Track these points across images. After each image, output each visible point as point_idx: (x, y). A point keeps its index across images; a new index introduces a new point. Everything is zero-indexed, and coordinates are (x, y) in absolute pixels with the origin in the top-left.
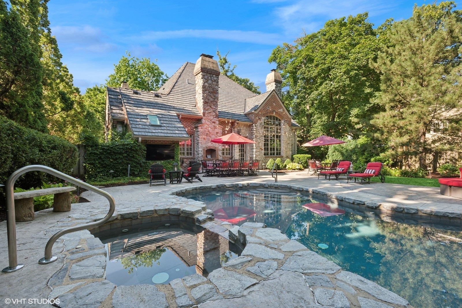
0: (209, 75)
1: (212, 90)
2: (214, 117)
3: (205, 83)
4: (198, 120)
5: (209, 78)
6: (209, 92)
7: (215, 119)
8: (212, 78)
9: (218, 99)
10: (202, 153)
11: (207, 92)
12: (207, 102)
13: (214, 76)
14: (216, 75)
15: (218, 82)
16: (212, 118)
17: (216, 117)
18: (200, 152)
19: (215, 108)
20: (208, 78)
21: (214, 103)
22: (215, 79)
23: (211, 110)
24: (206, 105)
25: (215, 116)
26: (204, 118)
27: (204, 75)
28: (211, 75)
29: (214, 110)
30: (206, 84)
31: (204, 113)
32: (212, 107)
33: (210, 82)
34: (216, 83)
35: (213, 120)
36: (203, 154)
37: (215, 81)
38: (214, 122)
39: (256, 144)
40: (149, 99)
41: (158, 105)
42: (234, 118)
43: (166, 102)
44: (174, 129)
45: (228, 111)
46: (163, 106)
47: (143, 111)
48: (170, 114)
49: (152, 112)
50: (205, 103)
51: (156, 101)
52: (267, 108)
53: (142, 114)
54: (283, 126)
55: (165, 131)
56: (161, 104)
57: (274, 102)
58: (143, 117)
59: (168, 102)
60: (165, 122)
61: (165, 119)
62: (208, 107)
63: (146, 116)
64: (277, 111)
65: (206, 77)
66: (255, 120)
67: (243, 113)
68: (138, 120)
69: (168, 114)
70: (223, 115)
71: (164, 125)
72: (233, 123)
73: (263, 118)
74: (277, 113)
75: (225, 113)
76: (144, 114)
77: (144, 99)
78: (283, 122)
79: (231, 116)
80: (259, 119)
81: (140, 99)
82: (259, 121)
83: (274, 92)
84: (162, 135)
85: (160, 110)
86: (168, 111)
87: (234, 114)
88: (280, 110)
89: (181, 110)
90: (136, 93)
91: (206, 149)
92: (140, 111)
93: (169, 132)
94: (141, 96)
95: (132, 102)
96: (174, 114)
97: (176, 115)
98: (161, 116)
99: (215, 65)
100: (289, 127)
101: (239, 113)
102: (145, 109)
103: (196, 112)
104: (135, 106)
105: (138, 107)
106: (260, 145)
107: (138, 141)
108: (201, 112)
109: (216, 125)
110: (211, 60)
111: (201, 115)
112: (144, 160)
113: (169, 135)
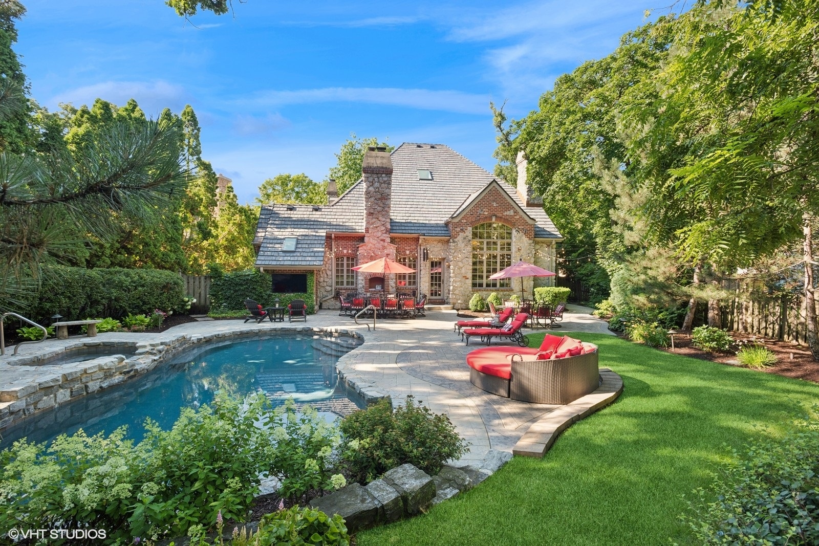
0: (375, 176)
1: (379, 196)
3: (369, 187)
4: (361, 239)
5: (376, 179)
6: (376, 199)
7: (384, 235)
8: (381, 179)
9: (389, 207)
10: (363, 282)
11: (372, 199)
12: (372, 213)
13: (383, 175)
14: (387, 174)
15: (389, 184)
16: (379, 234)
18: (360, 282)
19: (383, 220)
20: (374, 179)
21: (384, 213)
22: (385, 179)
23: (378, 223)
24: (371, 217)
25: (384, 232)
26: (367, 235)
27: (369, 177)
28: (379, 175)
29: (382, 223)
30: (371, 189)
31: (367, 230)
32: (380, 218)
33: (377, 185)
34: (386, 185)
35: (382, 238)
36: (363, 284)
37: (385, 182)
38: (383, 240)
39: (454, 270)
40: (302, 216)
41: (309, 223)
42: (419, 232)
43: (324, 216)
44: (309, 254)
45: (416, 221)
46: (315, 223)
47: (284, 233)
48: (317, 234)
49: (295, 233)
50: (370, 214)
51: (311, 216)
52: (479, 211)
53: (280, 237)
54: (514, 239)
55: (296, 258)
56: (314, 221)
57: (494, 201)
58: (279, 241)
59: (327, 217)
60: (304, 246)
61: (305, 242)
62: (374, 220)
63: (284, 239)
64: (500, 215)
65: (371, 179)
66: (453, 233)
67: (443, 222)
68: (271, 246)
69: (314, 234)
70: (403, 228)
71: (300, 250)
72: (418, 239)
73: (470, 229)
74: (501, 218)
75: (409, 225)
76: (282, 237)
77: (296, 216)
78: (514, 232)
79: (416, 228)
80: (462, 230)
81: (292, 216)
82: (461, 234)
83: (494, 184)
84: (289, 263)
85: (306, 230)
86: (316, 230)
87: (424, 225)
88: (508, 213)
89: (337, 227)
90: (291, 209)
91: (369, 278)
92: (281, 233)
93: (300, 258)
94: (295, 212)
95: (277, 222)
96: (322, 233)
97: (324, 234)
98: (303, 237)
99: (385, 161)
100: (530, 239)
101: (436, 222)
102: (289, 230)
103: (357, 228)
104: (279, 227)
105: (280, 228)
106: (463, 271)
107: (259, 271)
108: (364, 227)
109: (386, 244)
110: (381, 154)
111: (364, 231)
112: (268, 292)
113: (297, 263)
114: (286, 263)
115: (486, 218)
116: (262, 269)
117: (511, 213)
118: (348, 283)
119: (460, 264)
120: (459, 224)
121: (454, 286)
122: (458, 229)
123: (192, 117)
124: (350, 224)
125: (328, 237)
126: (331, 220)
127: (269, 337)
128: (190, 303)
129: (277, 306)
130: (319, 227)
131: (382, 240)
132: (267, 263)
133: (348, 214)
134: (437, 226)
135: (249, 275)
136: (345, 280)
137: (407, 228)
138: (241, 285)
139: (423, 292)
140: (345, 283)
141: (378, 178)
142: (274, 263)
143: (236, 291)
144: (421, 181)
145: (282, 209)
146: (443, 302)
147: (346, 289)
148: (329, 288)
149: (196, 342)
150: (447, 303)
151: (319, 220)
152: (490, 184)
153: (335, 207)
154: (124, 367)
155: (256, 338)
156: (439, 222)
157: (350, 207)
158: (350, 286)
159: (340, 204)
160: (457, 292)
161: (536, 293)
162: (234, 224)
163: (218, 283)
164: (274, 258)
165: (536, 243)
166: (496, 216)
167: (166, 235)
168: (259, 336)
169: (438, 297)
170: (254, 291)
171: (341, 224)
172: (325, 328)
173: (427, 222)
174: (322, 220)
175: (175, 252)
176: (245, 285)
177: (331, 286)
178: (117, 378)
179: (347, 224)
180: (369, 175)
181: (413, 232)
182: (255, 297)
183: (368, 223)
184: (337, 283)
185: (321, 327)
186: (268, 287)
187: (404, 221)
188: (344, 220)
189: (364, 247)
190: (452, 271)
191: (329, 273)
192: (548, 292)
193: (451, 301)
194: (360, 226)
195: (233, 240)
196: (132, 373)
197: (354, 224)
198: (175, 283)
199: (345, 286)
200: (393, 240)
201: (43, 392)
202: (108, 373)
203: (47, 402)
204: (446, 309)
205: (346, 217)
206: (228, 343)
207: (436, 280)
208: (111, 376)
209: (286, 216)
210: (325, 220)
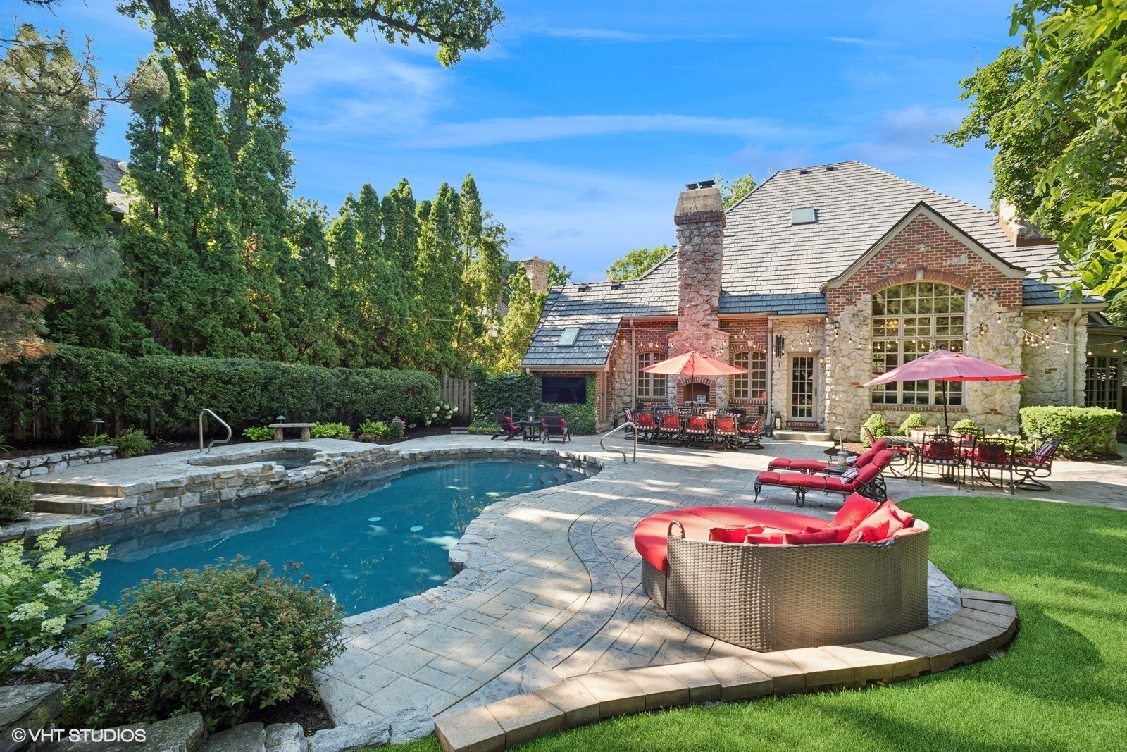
0: (694, 227)
1: (701, 258)
2: (707, 315)
3: (684, 245)
4: (673, 324)
5: (696, 232)
6: (695, 263)
7: (708, 317)
8: (703, 230)
9: (718, 273)
10: (675, 391)
11: (690, 263)
12: (689, 285)
13: (707, 224)
14: (715, 222)
15: (718, 236)
16: (700, 316)
17: (711, 314)
18: (670, 390)
19: (708, 293)
20: (692, 232)
21: (709, 283)
22: (710, 230)
23: (699, 300)
24: (687, 291)
25: (709, 312)
26: (681, 318)
27: (682, 231)
28: (700, 225)
29: (706, 298)
30: (688, 247)
31: (681, 311)
32: (702, 292)
33: (696, 240)
34: (712, 239)
35: (704, 322)
36: (676, 394)
37: (709, 234)
38: (707, 326)
39: (833, 372)
40: (596, 298)
41: (602, 307)
42: (769, 309)
43: (625, 296)
44: (591, 350)
45: (768, 292)
46: (611, 306)
47: (567, 322)
48: (609, 321)
49: (581, 322)
50: (686, 286)
51: (607, 297)
52: (887, 264)
53: (560, 327)
54: (969, 311)
55: (572, 355)
56: (610, 303)
57: (920, 242)
58: (557, 333)
59: (629, 296)
60: (587, 338)
61: (590, 332)
62: (692, 295)
63: (564, 330)
64: (936, 267)
65: (687, 233)
66: (832, 307)
67: (817, 290)
68: (546, 339)
69: (605, 320)
70: (742, 304)
71: (581, 344)
72: (766, 321)
73: (867, 298)
74: (937, 271)
75: (753, 299)
76: (563, 327)
77: (588, 298)
78: (970, 298)
79: (765, 304)
80: (849, 301)
81: (583, 298)
82: (849, 309)
83: (922, 210)
84: (562, 362)
85: (596, 317)
86: (609, 315)
87: (782, 298)
88: (955, 261)
89: (640, 310)
90: (584, 290)
91: (683, 384)
92: (562, 322)
93: (577, 355)
94: (588, 293)
95: (562, 308)
96: (616, 319)
97: (618, 321)
98: (589, 327)
99: (709, 201)
100: (1010, 309)
101: (805, 291)
102: (575, 317)
103: (668, 308)
104: (563, 314)
105: (564, 316)
106: (852, 373)
107: (525, 373)
108: (677, 308)
109: (711, 332)
110: (707, 191)
111: (676, 313)
112: (537, 402)
113: (571, 362)
114: (559, 362)
115: (902, 274)
116: (528, 371)
117: (964, 259)
118: (655, 392)
119: (846, 362)
120: (844, 289)
121: (832, 400)
122: (842, 300)
123: (471, 188)
124: (660, 304)
125: (624, 324)
126: (634, 300)
127: (506, 460)
128: (451, 412)
129: (531, 419)
130: (614, 311)
131: (704, 326)
132: (535, 362)
133: (660, 290)
134: (806, 296)
135: (512, 379)
136: (651, 387)
137: (748, 304)
138: (506, 391)
139: (776, 409)
140: (651, 392)
141: (699, 229)
142: (543, 362)
143: (500, 399)
144: (794, 227)
145: (573, 290)
146: (815, 427)
147: (651, 401)
148: (627, 399)
149: (407, 457)
150: (823, 430)
151: (618, 301)
152: (914, 209)
153: (644, 281)
154: (273, 476)
155: (490, 460)
156: (810, 291)
157: (666, 280)
158: (658, 397)
159: (652, 276)
160: (838, 410)
161: (1024, 418)
162: (522, 314)
163: (482, 388)
164: (545, 355)
165: (1029, 316)
166: (925, 270)
167: (431, 330)
168: (494, 458)
169: (805, 419)
170: (519, 399)
171: (647, 304)
172: (577, 454)
173: (789, 292)
174: (621, 301)
175: (441, 351)
176: (509, 390)
177: (630, 396)
178: (261, 488)
179: (655, 304)
180: (685, 226)
181: (757, 309)
182: (520, 407)
183: (682, 300)
184: (640, 392)
185: (573, 453)
186: (537, 394)
187: (747, 293)
188: (652, 299)
189: (676, 337)
190: (828, 373)
191: (628, 376)
192: (1053, 418)
193: (827, 425)
194: (672, 308)
195: (520, 335)
196: (282, 485)
197: (665, 304)
198: (423, 386)
199: (651, 396)
200: (723, 325)
201: (162, 492)
202: (249, 481)
203: (167, 504)
204: (816, 438)
205: (656, 294)
206: (451, 462)
207: (803, 389)
208: (255, 484)
209: (576, 299)
210: (625, 301)
